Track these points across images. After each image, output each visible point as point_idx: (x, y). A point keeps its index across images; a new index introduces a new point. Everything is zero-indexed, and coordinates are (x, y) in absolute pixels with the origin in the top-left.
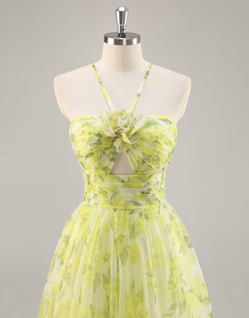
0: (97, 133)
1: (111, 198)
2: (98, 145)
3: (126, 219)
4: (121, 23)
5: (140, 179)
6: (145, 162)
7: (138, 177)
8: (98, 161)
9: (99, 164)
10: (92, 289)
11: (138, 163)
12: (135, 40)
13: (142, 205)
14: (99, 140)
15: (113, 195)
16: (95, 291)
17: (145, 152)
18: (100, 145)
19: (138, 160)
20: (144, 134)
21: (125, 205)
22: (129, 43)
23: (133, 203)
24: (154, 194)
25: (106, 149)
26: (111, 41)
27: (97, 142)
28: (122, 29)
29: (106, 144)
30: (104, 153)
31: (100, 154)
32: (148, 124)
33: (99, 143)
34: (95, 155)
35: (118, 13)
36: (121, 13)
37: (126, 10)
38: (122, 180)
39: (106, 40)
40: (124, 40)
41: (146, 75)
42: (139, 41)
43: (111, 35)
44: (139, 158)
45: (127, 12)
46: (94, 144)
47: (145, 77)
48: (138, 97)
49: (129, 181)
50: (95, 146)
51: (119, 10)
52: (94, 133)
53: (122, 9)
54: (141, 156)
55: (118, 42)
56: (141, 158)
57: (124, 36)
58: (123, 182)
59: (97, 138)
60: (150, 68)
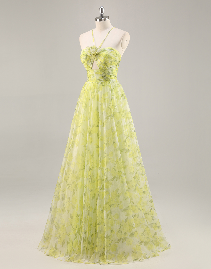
0: (86, 54)
1: (92, 78)
3: (96, 86)
4: (101, 13)
6: (101, 65)
7: (100, 71)
8: (87, 64)
9: (87, 66)
10: (84, 109)
11: (99, 65)
12: (107, 19)
13: (102, 81)
16: (85, 110)
20: (101, 54)
21: (96, 81)
22: (105, 20)
23: (99, 80)
24: (107, 77)
25: (89, 60)
26: (98, 20)
28: (102, 15)
29: (89, 58)
30: (88, 61)
32: (103, 51)
33: (86, 58)
34: (85, 62)
35: (100, 9)
36: (101, 9)
39: (96, 20)
40: (103, 19)
42: (108, 19)
43: (98, 18)
45: (104, 9)
46: (85, 58)
47: (108, 33)
49: (97, 72)
50: (85, 59)
53: (102, 7)
54: (100, 62)
55: (100, 20)
57: (103, 17)
58: (95, 72)
59: (86, 56)
60: (112, 29)
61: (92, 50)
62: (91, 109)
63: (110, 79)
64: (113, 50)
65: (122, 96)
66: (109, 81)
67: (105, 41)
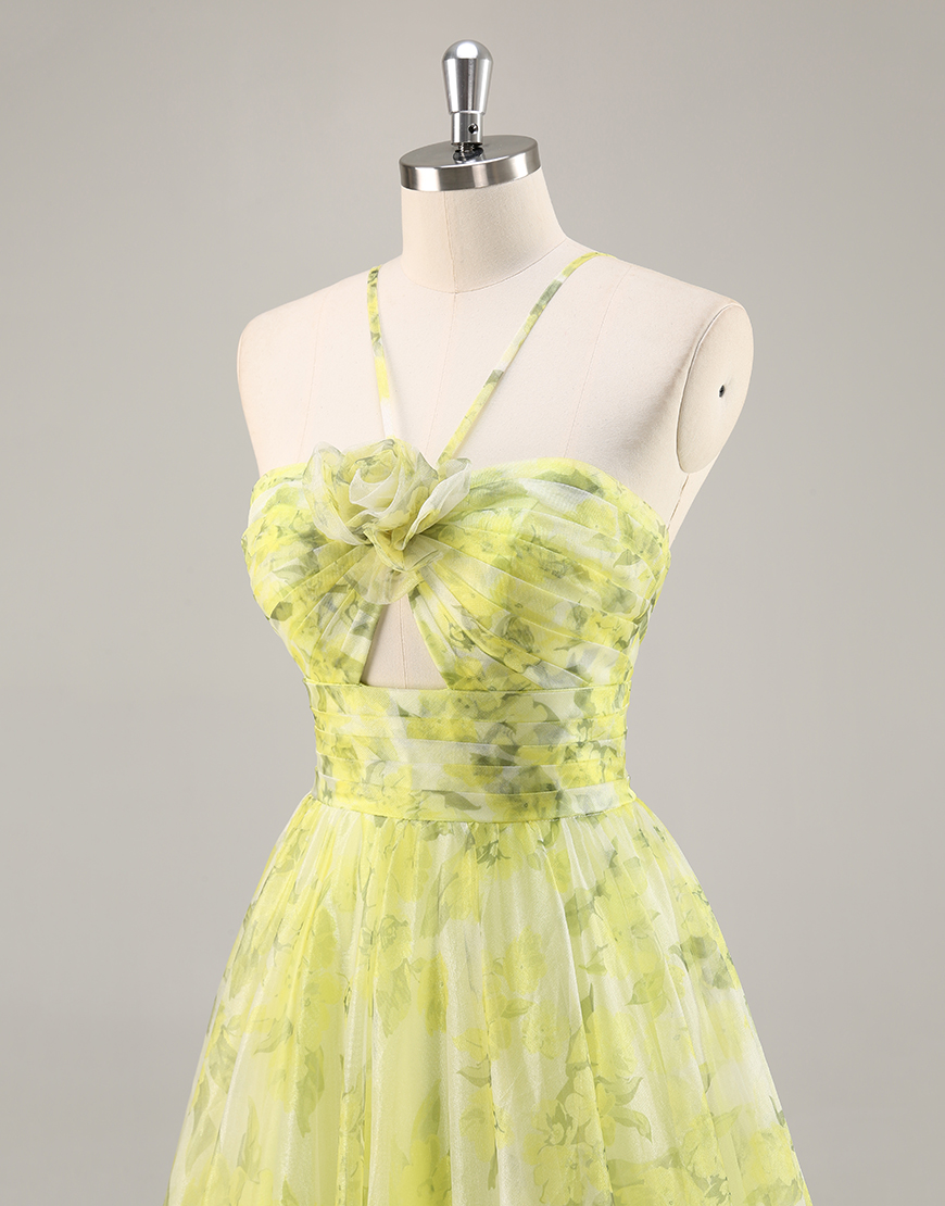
0: (306, 529)
1: (370, 770)
2: (304, 573)
3: (412, 858)
4: (463, 105)
5: (467, 707)
6: (473, 643)
7: (460, 700)
8: (312, 634)
9: (320, 645)
10: (292, 1114)
11: (451, 645)
12: (519, 163)
13: (480, 807)
14: (311, 555)
15: (376, 763)
16: (303, 1126)
17: (465, 604)
18: (312, 574)
19: (452, 636)
20: (468, 534)
21: (415, 805)
22: (498, 174)
23: (443, 797)
24: (534, 769)
25: (335, 589)
26: (428, 177)
27: (303, 565)
28: (469, 128)
29: (333, 572)
30: (328, 603)
31: (316, 609)
32: (490, 495)
33: (310, 566)
34: (298, 611)
35: (452, 64)
36: (463, 64)
37: (483, 52)
38: (401, 710)
39: (410, 180)
40: (478, 166)
41: (543, 298)
42: (534, 165)
43: (427, 155)
44: (451, 626)
45: (486, 63)
46: (293, 569)
47: (538, 309)
48: (491, 386)
49: (425, 711)
50: (294, 577)
51: (455, 56)
52: (296, 532)
53: (467, 51)
54: (457, 619)
55: (454, 180)
56: (458, 626)
57: (475, 150)
58: (404, 714)
59: (302, 549)
60: (570, 272)
61: (369, 493)
62: (360, 1126)
63: (561, 786)
64: (594, 488)
65: (689, 957)
66: (551, 813)
67: (507, 383)
